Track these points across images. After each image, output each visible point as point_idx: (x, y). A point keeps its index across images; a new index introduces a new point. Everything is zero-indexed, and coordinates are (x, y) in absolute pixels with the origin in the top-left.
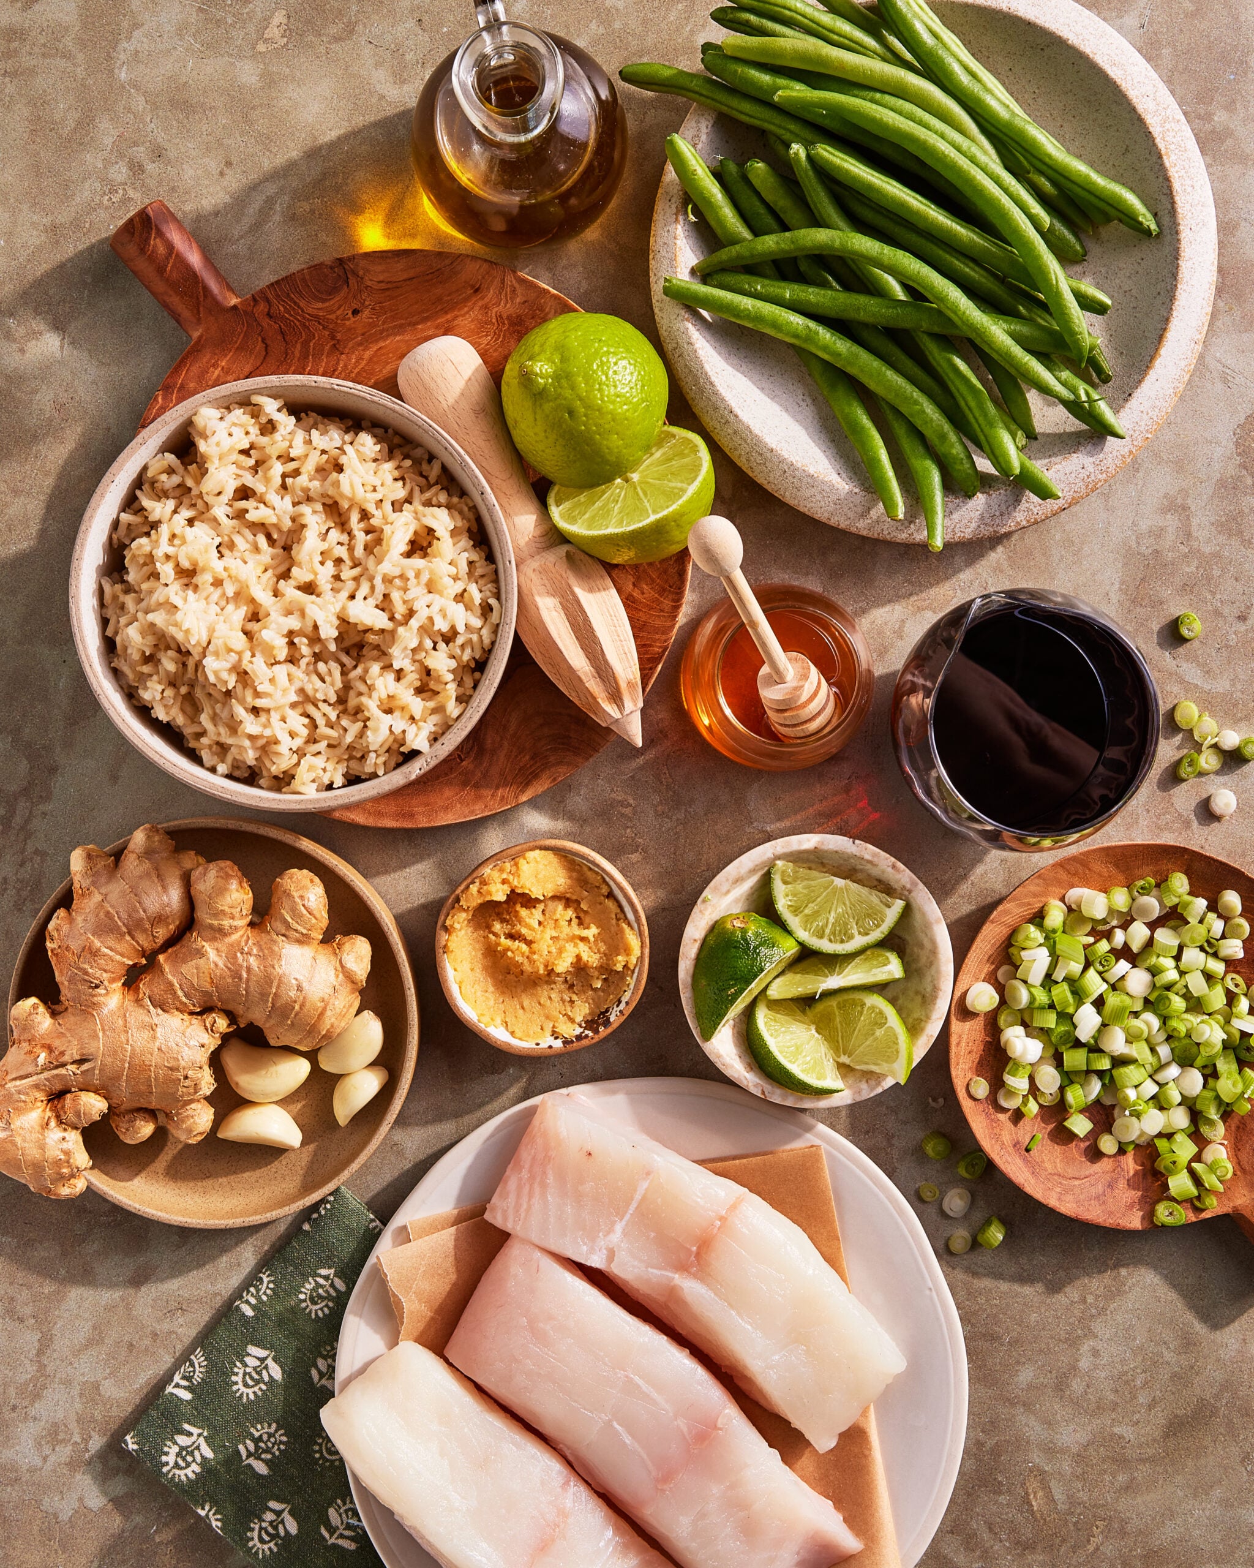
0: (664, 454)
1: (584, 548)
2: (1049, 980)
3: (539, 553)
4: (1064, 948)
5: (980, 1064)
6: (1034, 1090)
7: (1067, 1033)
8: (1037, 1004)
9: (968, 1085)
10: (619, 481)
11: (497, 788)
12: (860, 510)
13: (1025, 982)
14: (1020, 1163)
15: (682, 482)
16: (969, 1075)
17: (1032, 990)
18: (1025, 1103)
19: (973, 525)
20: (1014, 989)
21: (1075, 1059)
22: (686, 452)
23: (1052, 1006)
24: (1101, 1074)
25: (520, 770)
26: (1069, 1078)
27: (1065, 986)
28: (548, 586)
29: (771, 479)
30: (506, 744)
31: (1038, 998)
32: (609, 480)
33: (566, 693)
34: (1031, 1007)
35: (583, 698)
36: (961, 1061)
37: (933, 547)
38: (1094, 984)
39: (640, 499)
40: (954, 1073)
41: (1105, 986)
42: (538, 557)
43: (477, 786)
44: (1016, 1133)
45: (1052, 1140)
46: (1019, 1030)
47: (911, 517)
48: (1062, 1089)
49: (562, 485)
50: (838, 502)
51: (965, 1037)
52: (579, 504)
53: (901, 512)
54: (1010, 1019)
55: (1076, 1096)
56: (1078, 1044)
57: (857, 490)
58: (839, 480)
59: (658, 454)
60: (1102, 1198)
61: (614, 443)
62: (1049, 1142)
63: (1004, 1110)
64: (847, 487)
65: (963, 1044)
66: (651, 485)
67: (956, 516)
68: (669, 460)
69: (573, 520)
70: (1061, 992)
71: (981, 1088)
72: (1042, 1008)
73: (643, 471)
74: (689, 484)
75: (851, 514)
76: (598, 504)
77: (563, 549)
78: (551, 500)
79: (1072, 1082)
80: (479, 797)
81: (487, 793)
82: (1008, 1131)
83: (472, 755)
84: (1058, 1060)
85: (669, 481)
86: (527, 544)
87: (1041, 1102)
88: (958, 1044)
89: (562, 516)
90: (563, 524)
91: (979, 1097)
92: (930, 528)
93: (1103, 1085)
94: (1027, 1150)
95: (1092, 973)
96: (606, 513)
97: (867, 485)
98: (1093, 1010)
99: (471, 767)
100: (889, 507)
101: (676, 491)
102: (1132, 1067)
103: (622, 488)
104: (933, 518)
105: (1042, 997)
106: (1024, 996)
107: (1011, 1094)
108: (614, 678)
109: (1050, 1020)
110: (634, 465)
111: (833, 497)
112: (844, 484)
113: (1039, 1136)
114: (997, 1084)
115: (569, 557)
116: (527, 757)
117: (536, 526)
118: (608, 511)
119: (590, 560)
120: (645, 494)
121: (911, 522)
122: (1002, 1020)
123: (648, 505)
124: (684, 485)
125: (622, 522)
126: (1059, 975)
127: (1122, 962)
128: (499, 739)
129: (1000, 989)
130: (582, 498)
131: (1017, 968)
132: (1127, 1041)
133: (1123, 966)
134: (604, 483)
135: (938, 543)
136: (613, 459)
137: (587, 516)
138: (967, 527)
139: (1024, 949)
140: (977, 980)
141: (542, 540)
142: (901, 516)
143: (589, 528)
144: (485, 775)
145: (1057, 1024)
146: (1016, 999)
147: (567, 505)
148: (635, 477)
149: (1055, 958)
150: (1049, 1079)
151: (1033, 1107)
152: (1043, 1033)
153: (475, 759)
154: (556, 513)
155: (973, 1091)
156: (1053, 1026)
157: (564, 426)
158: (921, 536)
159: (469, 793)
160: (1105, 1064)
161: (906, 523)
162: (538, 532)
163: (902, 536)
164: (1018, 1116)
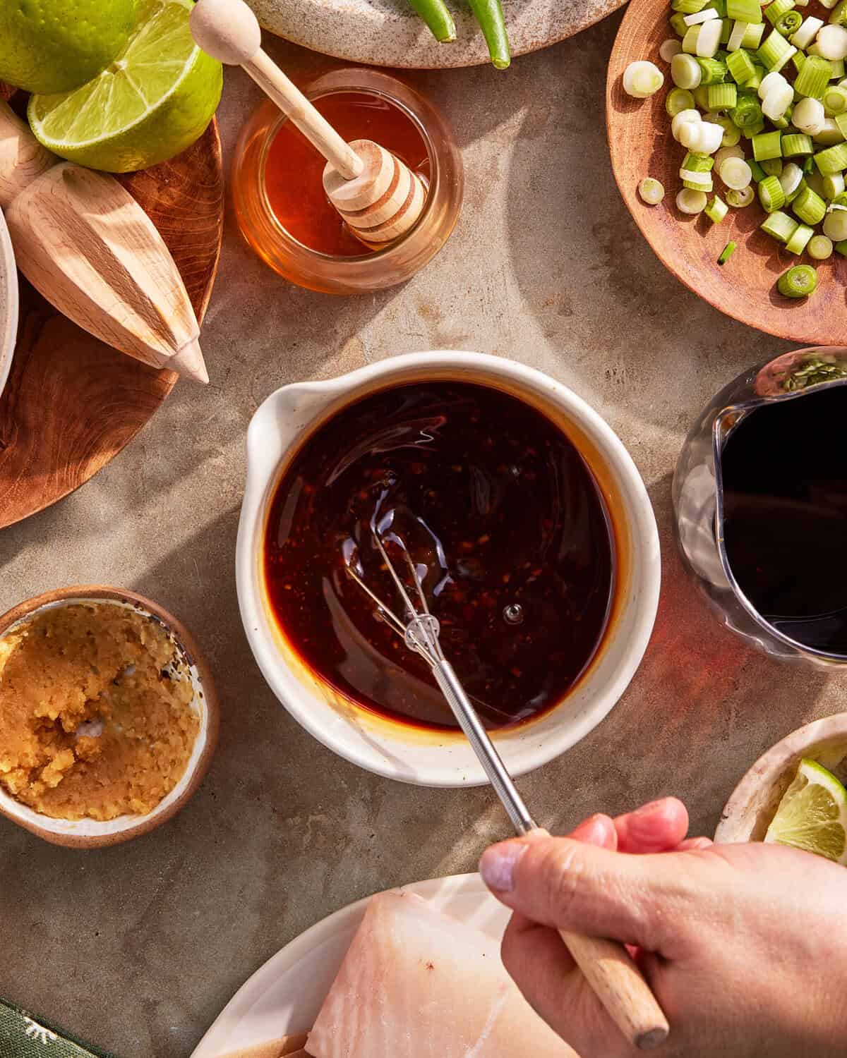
0: (151, 29)
1: (81, 163)
2: (723, 50)
3: (30, 181)
4: (739, 8)
5: (652, 162)
6: (720, 189)
7: (753, 110)
8: (709, 79)
9: (638, 188)
10: (105, 73)
11: (53, 470)
12: (404, 39)
13: (694, 55)
14: (713, 278)
15: (177, 58)
16: (638, 177)
17: (703, 61)
18: (710, 205)
19: (545, 26)
20: (682, 64)
21: (766, 146)
22: (177, 20)
23: (729, 79)
24: (800, 160)
25: (75, 442)
26: (761, 169)
27: (744, 56)
28: (51, 218)
29: (291, 28)
30: (51, 414)
31: (710, 70)
32: (94, 74)
33: (103, 339)
34: (706, 85)
35: (124, 340)
36: (626, 159)
37: (499, 64)
38: (779, 49)
39: (132, 90)
40: (618, 174)
41: (793, 50)
42: (31, 186)
43: (28, 474)
44: (704, 245)
45: (749, 249)
46: (694, 114)
47: (467, 35)
48: (754, 184)
49: (41, 93)
50: (376, 35)
51: (628, 130)
52: (64, 113)
53: (451, 31)
54: (680, 103)
55: (772, 190)
56: (768, 126)
57: (395, 17)
58: (372, 9)
59: (145, 30)
60: (819, 313)
61: (85, 31)
62: (746, 251)
63: (686, 217)
64: (382, 16)
65: (626, 139)
66: (142, 70)
67: (521, 20)
68: (159, 34)
69: (59, 133)
70: (740, 60)
71: (655, 191)
72: (717, 82)
73: (131, 55)
74: (185, 59)
75: (395, 47)
76: (85, 108)
77: (58, 171)
78: (32, 115)
79: (766, 176)
80: (33, 487)
81: (42, 479)
82: (695, 243)
83: (15, 438)
84: (746, 148)
85: (163, 60)
86: (14, 174)
87: (730, 203)
88: (620, 138)
89: (48, 132)
90: (49, 141)
91: (652, 201)
92: (491, 42)
93: (806, 175)
94: (721, 262)
95: (775, 36)
96: (96, 116)
97: (406, 8)
98: (783, 80)
99: (16, 452)
100: (437, 28)
101: (172, 70)
102: (837, 148)
103: (110, 81)
104: (491, 28)
105: (715, 69)
106: (693, 72)
107: (693, 194)
108: (155, 309)
109: (728, 97)
110: (120, 50)
111: (369, 32)
112: (378, 13)
113: (734, 245)
114: (675, 186)
115: (68, 178)
116: (81, 426)
117: (20, 150)
118: (98, 113)
119: (93, 175)
120: (137, 82)
121: (469, 40)
122: (671, 105)
123: (141, 94)
124: (180, 62)
125: (115, 122)
126: (735, 43)
127: (811, 20)
128: (41, 412)
129: (665, 67)
130: (67, 104)
131: (681, 39)
132: (826, 116)
133: (813, 23)
134: (86, 82)
135: (504, 59)
136: (89, 49)
137: (75, 124)
138: (538, 29)
139: (688, 14)
140: (635, 59)
141: (30, 164)
142: (452, 35)
143: (80, 138)
144: (35, 459)
145: (738, 103)
146: (685, 77)
147: (50, 117)
148: (123, 64)
149: (729, 23)
150: (737, 172)
151: (720, 209)
152: (724, 115)
153: (20, 440)
154: (40, 128)
155: (643, 194)
156: (733, 104)
157: (21, 25)
158: (483, 56)
159: (21, 483)
160: (804, 147)
161: (464, 43)
162: (24, 157)
163: (463, 60)
164: (705, 223)
